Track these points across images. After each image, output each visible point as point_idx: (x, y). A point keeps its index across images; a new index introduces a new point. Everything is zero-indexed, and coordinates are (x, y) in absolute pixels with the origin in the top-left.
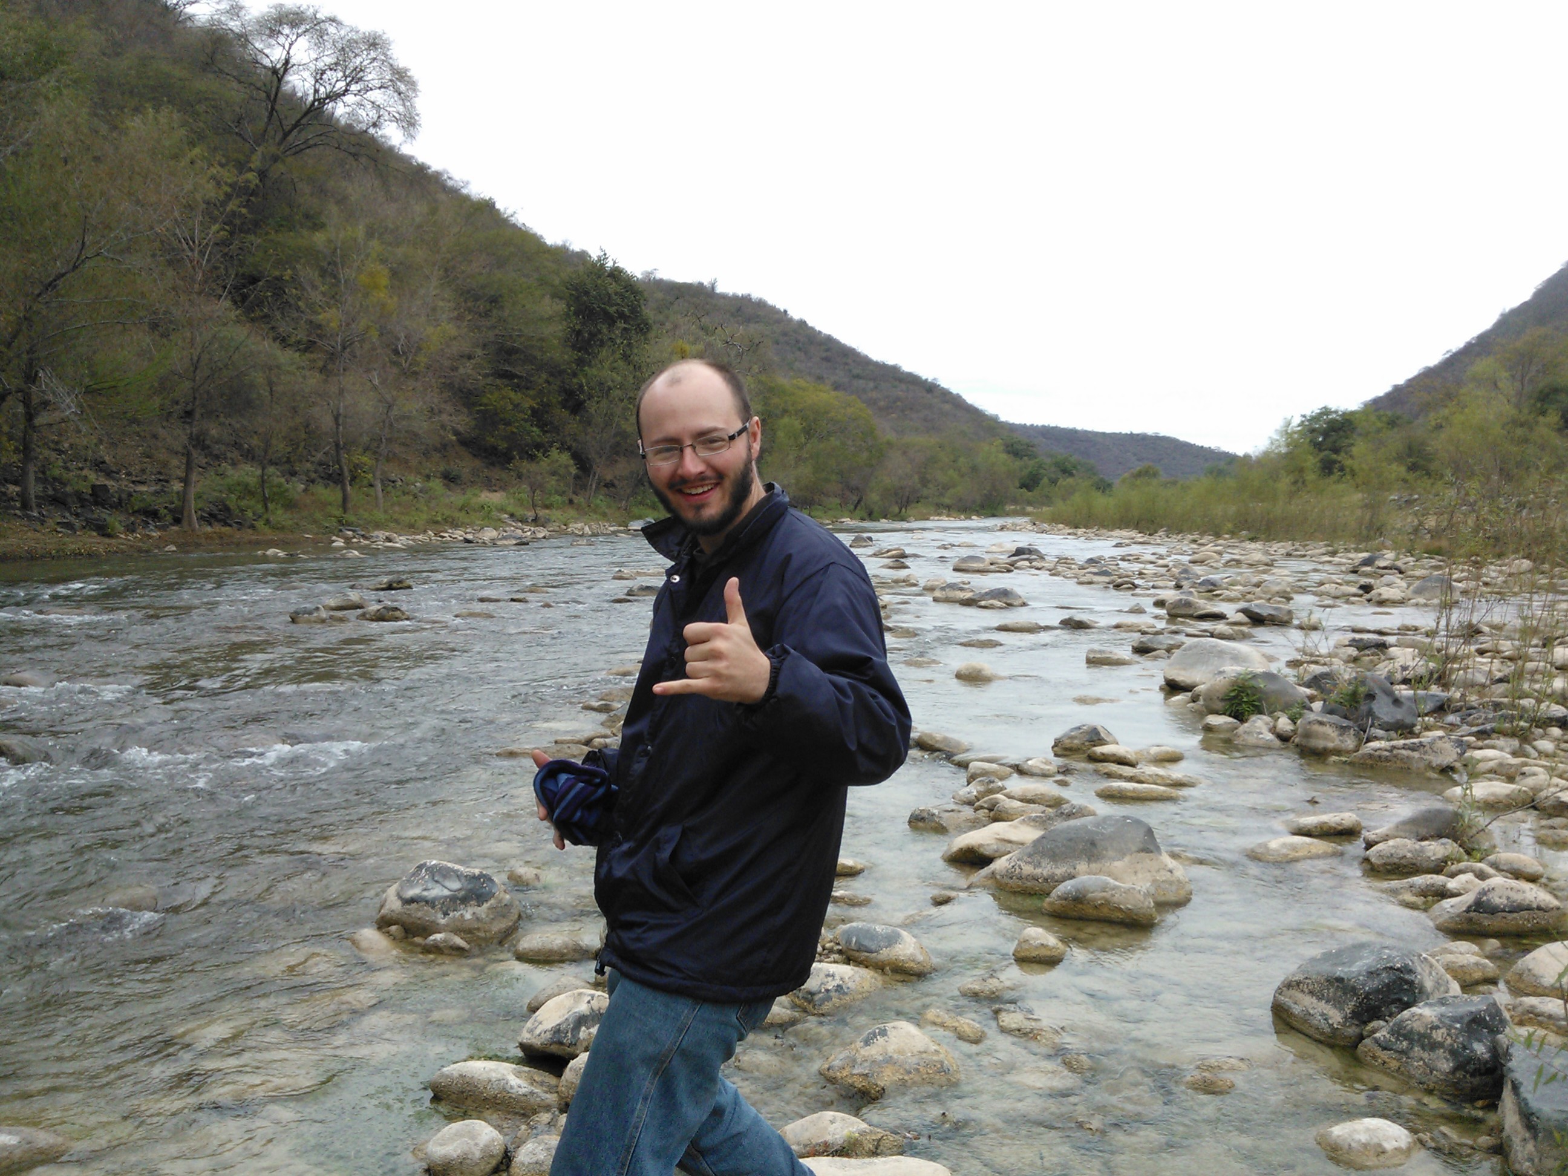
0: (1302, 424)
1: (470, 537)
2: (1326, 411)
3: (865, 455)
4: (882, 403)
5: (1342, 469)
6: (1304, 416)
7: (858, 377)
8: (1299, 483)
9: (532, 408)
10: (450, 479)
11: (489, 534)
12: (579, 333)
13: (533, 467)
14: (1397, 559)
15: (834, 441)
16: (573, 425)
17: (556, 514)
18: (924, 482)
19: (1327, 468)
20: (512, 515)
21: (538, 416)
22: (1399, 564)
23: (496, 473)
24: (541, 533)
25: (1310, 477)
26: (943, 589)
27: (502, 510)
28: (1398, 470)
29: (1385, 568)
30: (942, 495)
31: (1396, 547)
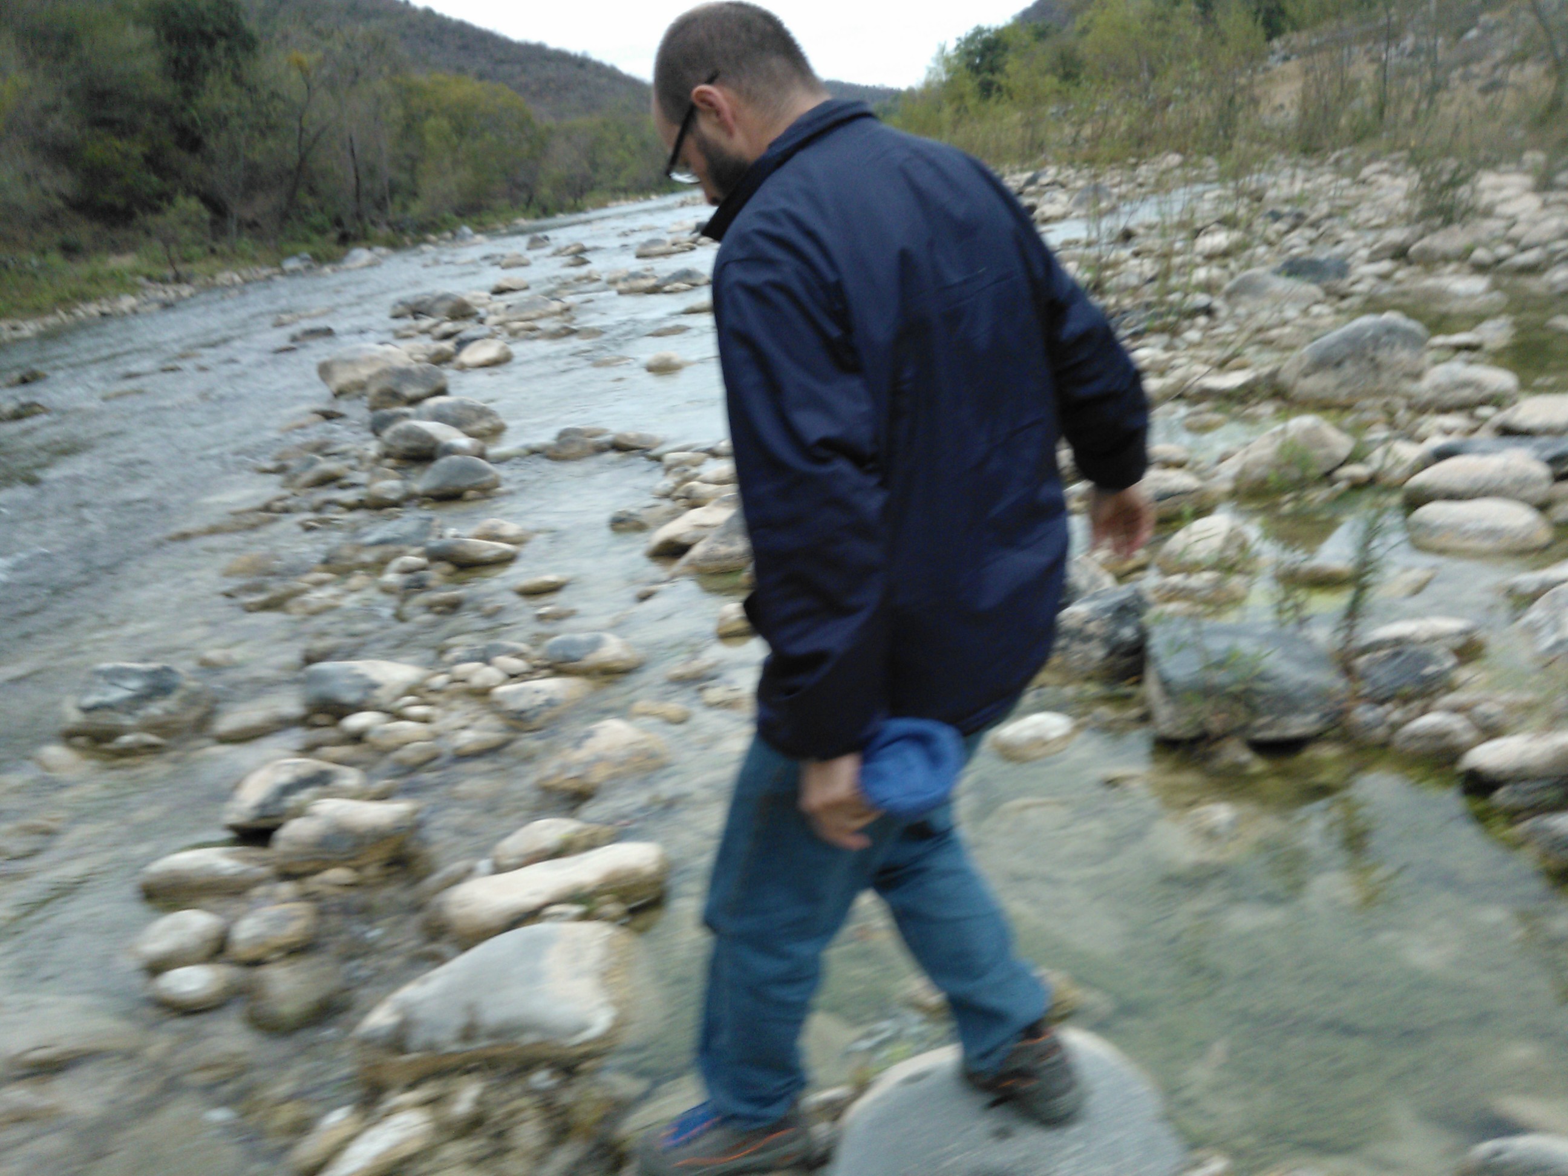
0: (958, 47)
1: (106, 309)
2: (979, 31)
3: (526, 146)
4: (534, 88)
5: (999, 89)
6: (959, 39)
7: (502, 62)
8: (961, 111)
9: (145, 156)
10: (69, 250)
11: (127, 302)
12: (177, 62)
13: (159, 220)
14: (1059, 173)
15: (490, 137)
16: (194, 166)
17: (198, 268)
18: (594, 166)
19: (987, 90)
20: (149, 278)
21: (154, 162)
22: (1061, 178)
23: (120, 234)
24: (186, 291)
25: (971, 102)
26: (625, 280)
27: (135, 272)
28: (1051, 82)
29: (1048, 185)
30: (615, 178)
31: (1058, 162)
